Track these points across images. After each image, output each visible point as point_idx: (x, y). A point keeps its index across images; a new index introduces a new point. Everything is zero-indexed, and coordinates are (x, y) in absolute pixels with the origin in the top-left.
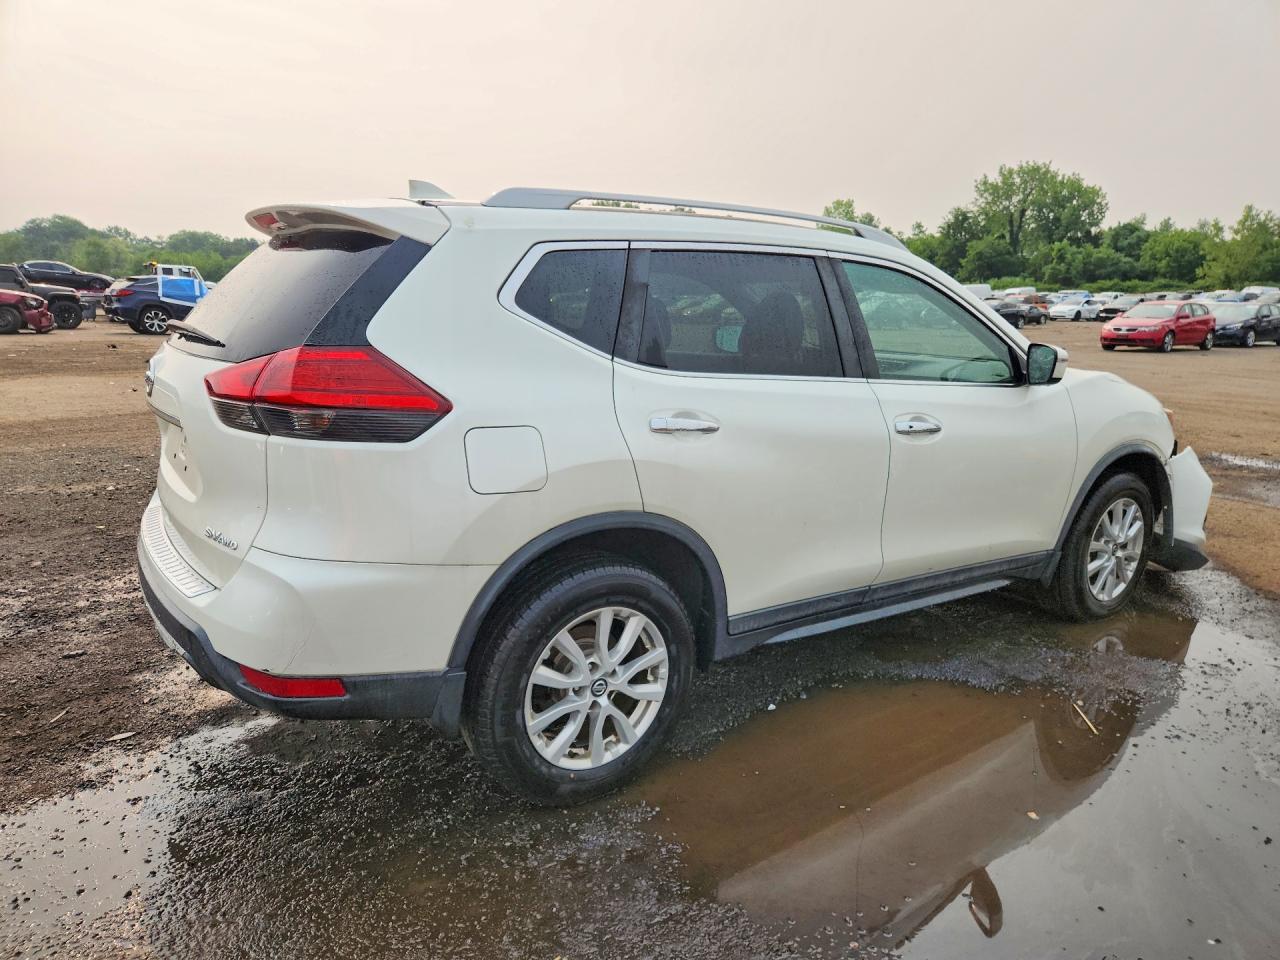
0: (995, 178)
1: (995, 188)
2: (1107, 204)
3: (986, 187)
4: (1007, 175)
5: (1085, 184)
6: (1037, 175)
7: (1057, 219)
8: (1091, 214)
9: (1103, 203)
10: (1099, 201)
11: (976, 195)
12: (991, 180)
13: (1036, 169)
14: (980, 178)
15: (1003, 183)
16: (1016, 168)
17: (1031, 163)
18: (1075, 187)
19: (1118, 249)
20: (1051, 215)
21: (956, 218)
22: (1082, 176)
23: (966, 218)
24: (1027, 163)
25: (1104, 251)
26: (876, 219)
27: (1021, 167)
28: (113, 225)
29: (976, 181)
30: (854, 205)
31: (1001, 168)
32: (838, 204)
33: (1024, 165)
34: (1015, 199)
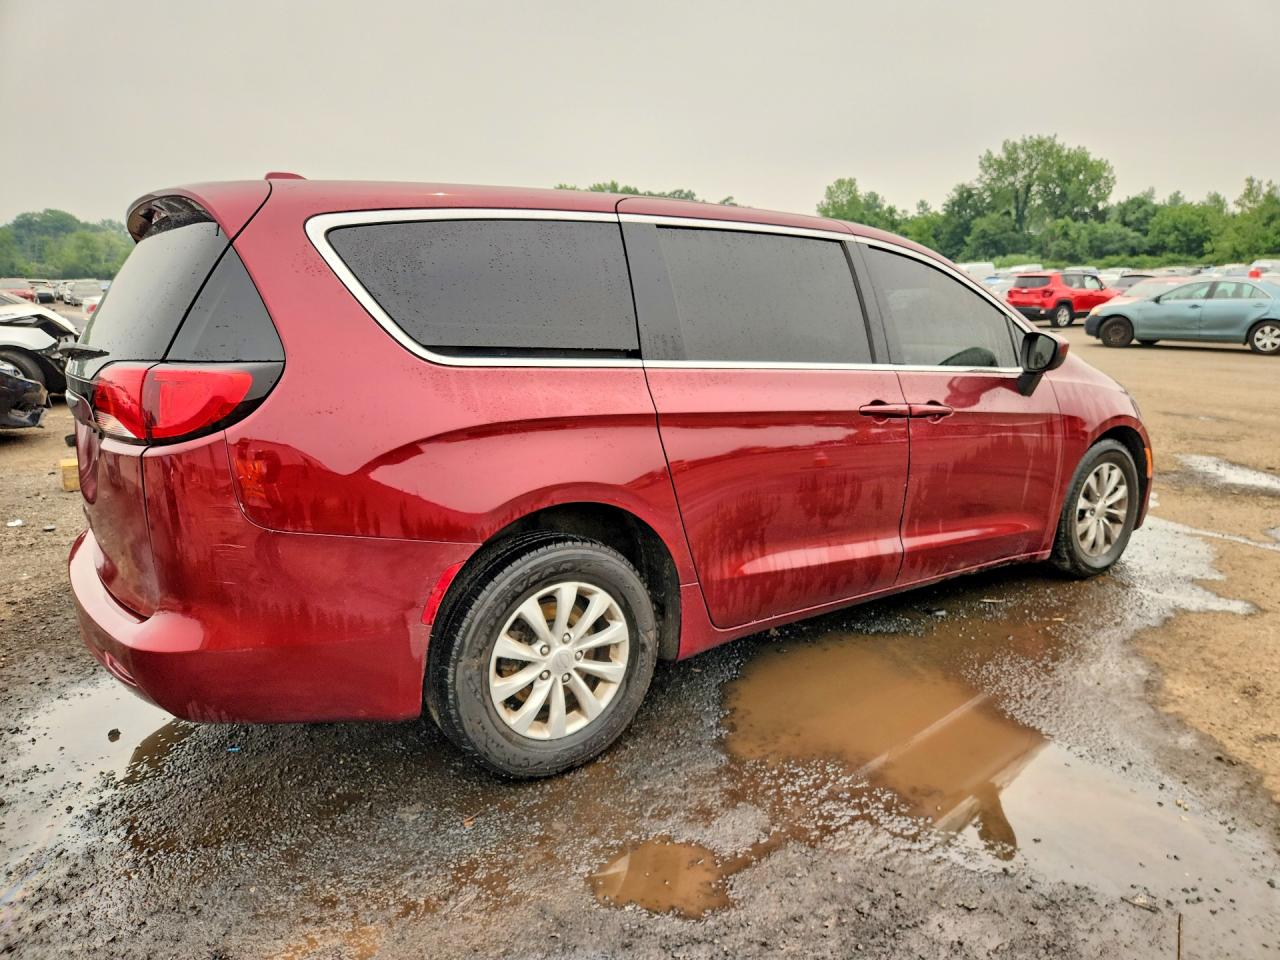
0: (999, 153)
1: (1000, 164)
2: (1113, 178)
3: (988, 162)
4: (1011, 150)
5: (1091, 158)
6: (1044, 150)
7: (1063, 194)
8: (1098, 188)
9: (1110, 177)
10: (1105, 174)
11: (980, 171)
12: (995, 155)
13: (1040, 143)
14: (984, 154)
15: (1009, 158)
16: (1019, 142)
17: (1036, 137)
18: (1082, 163)
19: (1125, 224)
20: (1058, 191)
21: (961, 194)
22: (1088, 150)
23: (970, 196)
24: (1031, 137)
25: (1112, 227)
26: (880, 197)
27: (1025, 142)
28: (106, 218)
29: (980, 157)
30: (857, 183)
31: (1005, 143)
32: (840, 183)
33: (1028, 139)
34: (1020, 175)
